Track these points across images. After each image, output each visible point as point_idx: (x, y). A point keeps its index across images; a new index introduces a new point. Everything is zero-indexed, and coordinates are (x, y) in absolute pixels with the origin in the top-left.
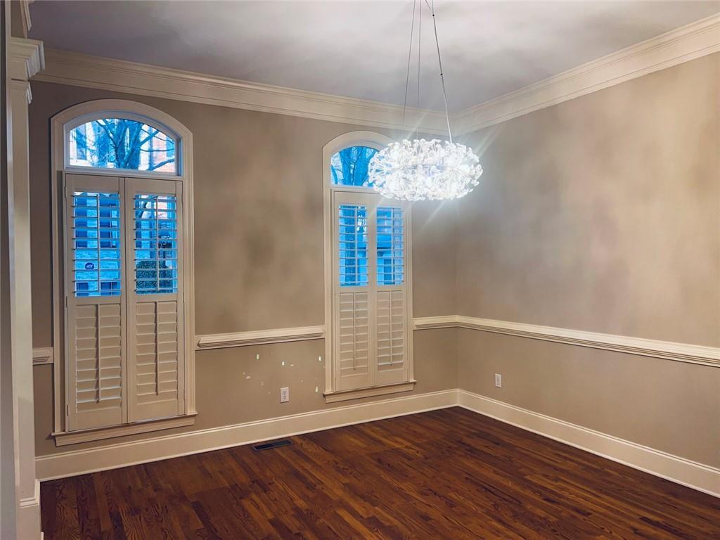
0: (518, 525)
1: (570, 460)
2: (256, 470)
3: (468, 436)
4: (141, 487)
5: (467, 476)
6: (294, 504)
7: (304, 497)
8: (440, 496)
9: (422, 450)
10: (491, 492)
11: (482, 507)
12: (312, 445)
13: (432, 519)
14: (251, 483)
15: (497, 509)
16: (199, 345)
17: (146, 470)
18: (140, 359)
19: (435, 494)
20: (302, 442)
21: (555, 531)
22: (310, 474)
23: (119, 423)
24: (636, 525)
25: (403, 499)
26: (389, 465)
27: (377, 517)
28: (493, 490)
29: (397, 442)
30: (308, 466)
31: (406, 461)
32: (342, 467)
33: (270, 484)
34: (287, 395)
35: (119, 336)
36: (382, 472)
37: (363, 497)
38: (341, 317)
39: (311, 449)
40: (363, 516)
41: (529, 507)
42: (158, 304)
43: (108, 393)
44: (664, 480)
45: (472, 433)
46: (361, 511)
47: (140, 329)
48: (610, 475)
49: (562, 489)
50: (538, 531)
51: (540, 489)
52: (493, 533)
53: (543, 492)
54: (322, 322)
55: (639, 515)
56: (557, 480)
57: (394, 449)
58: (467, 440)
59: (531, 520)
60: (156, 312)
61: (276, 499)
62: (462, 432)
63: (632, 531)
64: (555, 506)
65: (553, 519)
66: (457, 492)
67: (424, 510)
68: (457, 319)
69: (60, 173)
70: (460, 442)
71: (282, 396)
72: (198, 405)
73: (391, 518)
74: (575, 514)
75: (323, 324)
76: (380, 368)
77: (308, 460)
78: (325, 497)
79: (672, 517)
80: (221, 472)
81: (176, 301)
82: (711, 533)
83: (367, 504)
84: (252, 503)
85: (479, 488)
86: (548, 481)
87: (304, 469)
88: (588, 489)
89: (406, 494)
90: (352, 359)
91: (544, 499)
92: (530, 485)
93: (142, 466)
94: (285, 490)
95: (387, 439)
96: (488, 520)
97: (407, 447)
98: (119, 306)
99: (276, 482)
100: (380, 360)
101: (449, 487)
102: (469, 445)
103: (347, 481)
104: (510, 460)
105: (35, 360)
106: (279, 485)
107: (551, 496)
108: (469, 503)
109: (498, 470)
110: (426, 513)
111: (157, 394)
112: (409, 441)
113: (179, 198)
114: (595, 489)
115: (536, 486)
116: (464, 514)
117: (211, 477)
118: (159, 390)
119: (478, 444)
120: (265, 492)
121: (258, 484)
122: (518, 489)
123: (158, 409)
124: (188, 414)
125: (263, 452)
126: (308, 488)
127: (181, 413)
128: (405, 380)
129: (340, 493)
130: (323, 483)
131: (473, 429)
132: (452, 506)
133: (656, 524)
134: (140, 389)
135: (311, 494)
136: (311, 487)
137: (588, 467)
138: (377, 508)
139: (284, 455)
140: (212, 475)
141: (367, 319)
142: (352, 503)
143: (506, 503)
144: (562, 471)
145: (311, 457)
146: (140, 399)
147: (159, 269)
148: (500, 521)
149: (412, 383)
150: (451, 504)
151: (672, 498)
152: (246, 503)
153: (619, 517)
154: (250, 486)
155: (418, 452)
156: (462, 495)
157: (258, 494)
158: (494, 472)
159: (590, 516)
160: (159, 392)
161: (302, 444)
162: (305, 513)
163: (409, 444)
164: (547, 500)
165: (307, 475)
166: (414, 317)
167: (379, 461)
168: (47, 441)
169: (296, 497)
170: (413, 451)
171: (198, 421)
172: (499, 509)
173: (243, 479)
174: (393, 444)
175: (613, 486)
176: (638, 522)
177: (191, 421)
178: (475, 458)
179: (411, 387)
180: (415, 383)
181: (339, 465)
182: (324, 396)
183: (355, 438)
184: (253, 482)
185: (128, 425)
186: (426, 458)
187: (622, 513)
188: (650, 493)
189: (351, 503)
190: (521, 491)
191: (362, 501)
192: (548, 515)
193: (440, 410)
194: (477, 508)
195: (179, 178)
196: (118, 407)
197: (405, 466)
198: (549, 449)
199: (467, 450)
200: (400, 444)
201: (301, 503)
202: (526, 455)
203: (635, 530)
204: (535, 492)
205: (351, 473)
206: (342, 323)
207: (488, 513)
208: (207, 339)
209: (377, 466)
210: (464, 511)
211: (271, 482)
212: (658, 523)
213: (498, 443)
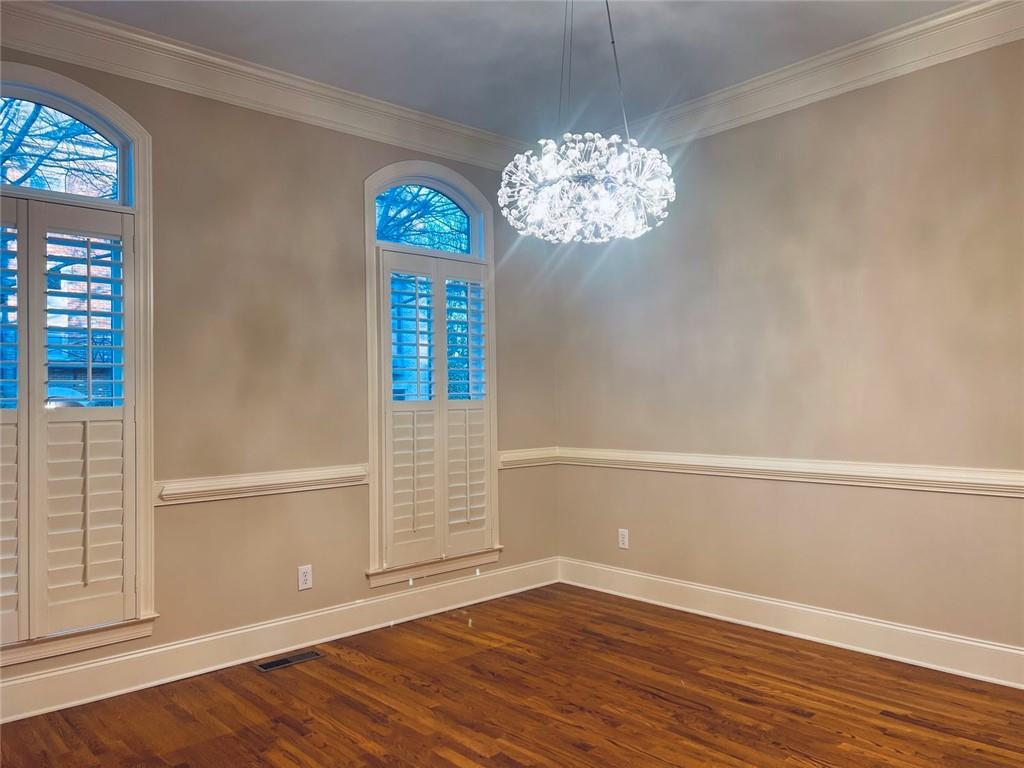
0: (722, 741)
1: (748, 643)
2: (275, 702)
3: (592, 622)
4: (67, 750)
5: (619, 679)
6: (361, 750)
7: (373, 736)
8: (590, 712)
9: (535, 648)
10: (661, 697)
11: (659, 721)
12: (357, 654)
13: (594, 748)
14: (273, 725)
15: (682, 722)
16: (161, 497)
17: (67, 720)
18: (54, 523)
19: (582, 709)
20: (339, 652)
21: (779, 744)
22: (371, 699)
23: (14, 640)
24: (881, 723)
25: (536, 723)
26: (493, 674)
27: (506, 753)
28: (663, 695)
29: (491, 639)
30: (362, 688)
31: (516, 665)
32: (418, 683)
33: (305, 721)
34: (310, 577)
35: (14, 483)
36: (486, 685)
37: (472, 726)
38: (395, 449)
39: (356, 661)
40: (483, 755)
41: (724, 713)
42: (88, 425)
44: (882, 659)
45: (597, 618)
46: (477, 749)
47: (55, 469)
48: (811, 659)
49: (758, 683)
50: (754, 746)
51: (729, 687)
52: (691, 756)
53: (735, 690)
54: (364, 458)
55: (877, 709)
56: (744, 671)
57: (491, 650)
58: (597, 629)
59: (737, 732)
60: (84, 439)
61: (325, 745)
62: (583, 618)
63: (881, 733)
64: (760, 709)
65: (766, 727)
66: (612, 702)
67: (575, 735)
68: (558, 452)
70: (584, 631)
71: (301, 578)
72: (159, 601)
73: (529, 754)
74: (794, 717)
75: (367, 461)
76: (453, 528)
77: (359, 678)
78: (409, 733)
79: (919, 707)
80: (211, 711)
81: (122, 421)
82: (979, 723)
83: (481, 736)
84: (284, 756)
85: (643, 694)
86: (733, 674)
87: (357, 692)
88: (791, 680)
89: (538, 714)
90: (411, 516)
91: (741, 700)
92: (711, 683)
93: (58, 715)
94: (335, 728)
95: (476, 636)
96: (677, 739)
97: (509, 645)
98: (13, 427)
99: (316, 718)
100: (453, 515)
101: (599, 698)
102: (601, 635)
103: (434, 704)
104: (668, 651)
106: (323, 721)
107: (749, 696)
108: (637, 718)
109: (657, 666)
110: (580, 740)
111: (86, 585)
112: (509, 636)
113: (126, 243)
114: (801, 679)
115: (720, 683)
116: (637, 734)
117: (195, 720)
118: (88, 577)
119: (613, 632)
120: (303, 735)
121: (284, 722)
122: (697, 689)
123: (84, 612)
124: (142, 618)
125: (277, 672)
126: (374, 721)
127: (130, 615)
128: (487, 546)
129: (429, 722)
130: (396, 711)
131: (596, 611)
132: (614, 724)
133: (905, 719)
134: (53, 577)
135: (384, 732)
136: (379, 719)
137: (776, 650)
138: (499, 740)
139: (314, 675)
140: (196, 717)
141: (433, 453)
142: (457, 737)
143: (692, 711)
144: (747, 659)
145: (361, 673)
146: (55, 595)
147: (91, 365)
148: (695, 739)
149: (496, 550)
150: (612, 722)
151: (904, 682)
152: (273, 756)
153: (854, 715)
154: (272, 728)
155: (529, 651)
156: (622, 705)
157: (289, 739)
158: (653, 669)
159: (813, 718)
160: (91, 580)
161: (338, 655)
162: (384, 760)
163: (511, 641)
164: (746, 701)
165: (365, 702)
166: (499, 450)
167: (473, 667)
169: (359, 737)
170: (520, 649)
171: (160, 629)
172: (686, 721)
173: (256, 718)
174: (487, 642)
175: (821, 672)
176: (880, 719)
177: (147, 630)
178: (619, 652)
179: (495, 557)
180: (500, 550)
181: (412, 681)
182: (368, 576)
183: (423, 639)
184: (276, 721)
185: (30, 642)
186: (547, 658)
187: (854, 709)
188: (874, 678)
189: (453, 736)
190: (701, 691)
191: (470, 732)
192: (757, 722)
193: (535, 589)
194: (654, 723)
195: (126, 209)
196: (12, 612)
197: (519, 673)
198: (714, 631)
199: (599, 641)
200: (497, 641)
201: (371, 746)
202: (686, 642)
203: (883, 730)
204: (723, 692)
205: (438, 691)
206: (396, 459)
207: (672, 729)
208: (176, 486)
209: (472, 676)
210: (636, 730)
211: (308, 718)
212: (906, 716)
213: (640, 628)
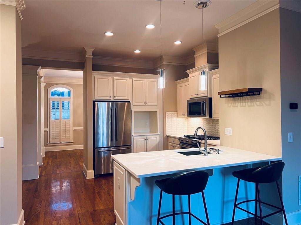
18: (63, 131)
35: (59, 127)
43: (57, 137)
47: (63, 126)
60: (66, 123)
69: (49, 98)
72: (74, 141)
81: (70, 121)
105: (44, 130)
118: (66, 137)
127: (70, 142)
134: (63, 137)
146: (63, 138)
168: (46, 145)
171: (74, 143)
177: (72, 143)
185: (60, 143)
196: (59, 140)
208: (75, 128)
